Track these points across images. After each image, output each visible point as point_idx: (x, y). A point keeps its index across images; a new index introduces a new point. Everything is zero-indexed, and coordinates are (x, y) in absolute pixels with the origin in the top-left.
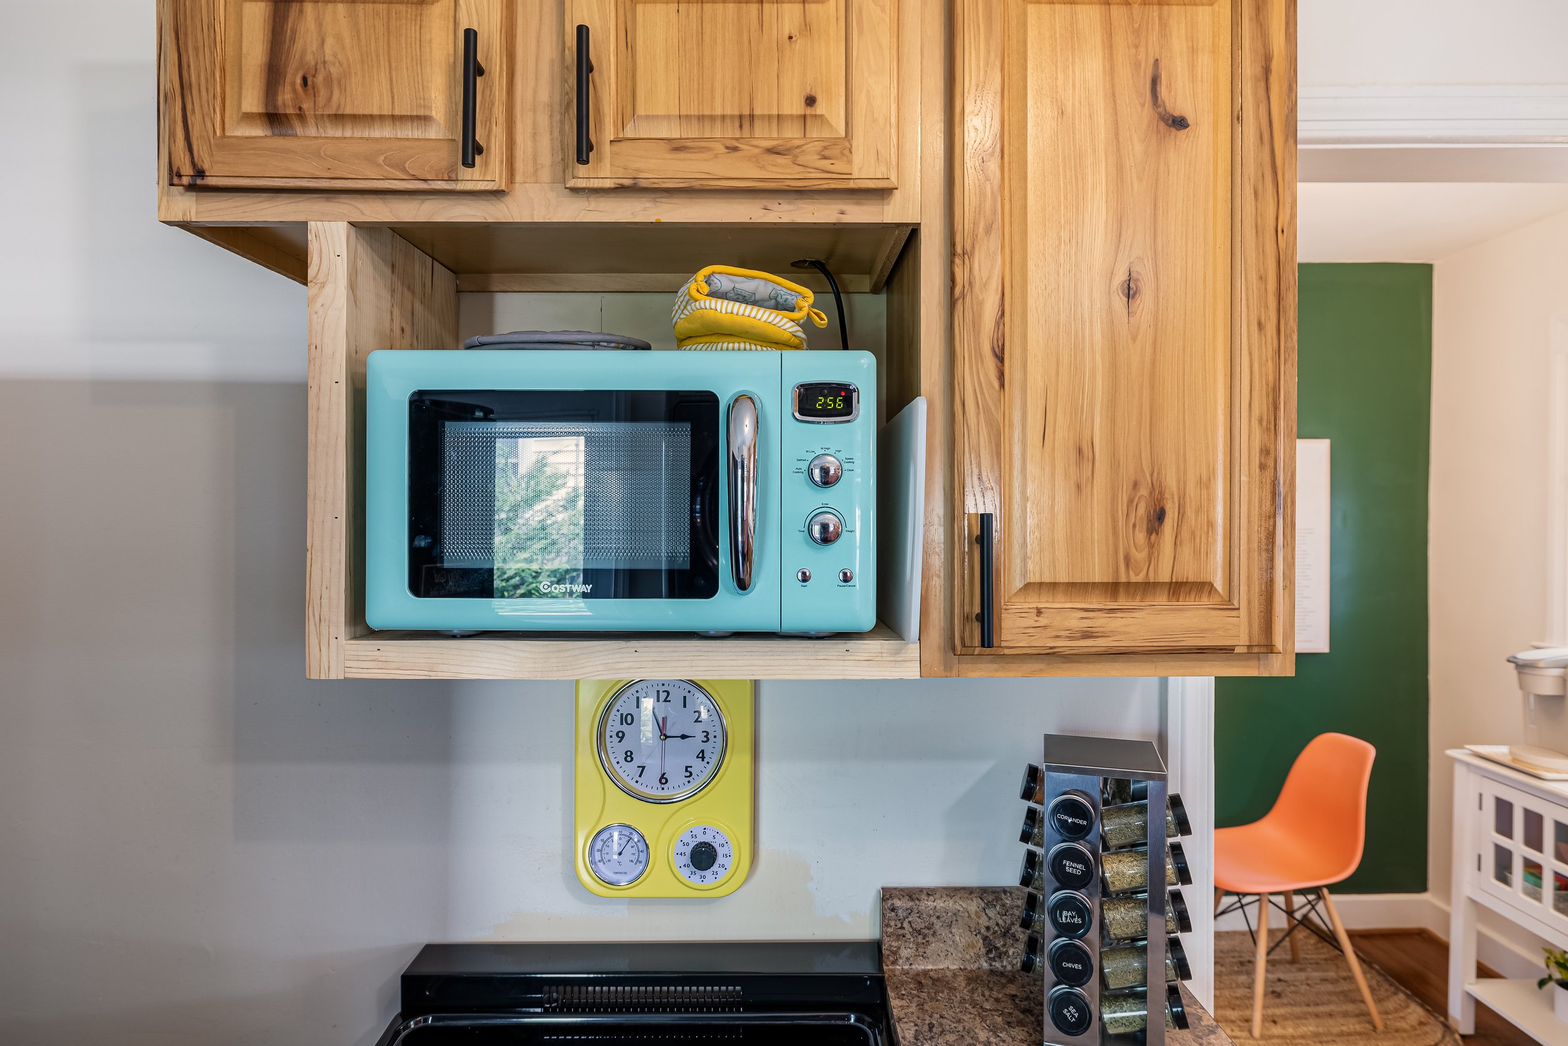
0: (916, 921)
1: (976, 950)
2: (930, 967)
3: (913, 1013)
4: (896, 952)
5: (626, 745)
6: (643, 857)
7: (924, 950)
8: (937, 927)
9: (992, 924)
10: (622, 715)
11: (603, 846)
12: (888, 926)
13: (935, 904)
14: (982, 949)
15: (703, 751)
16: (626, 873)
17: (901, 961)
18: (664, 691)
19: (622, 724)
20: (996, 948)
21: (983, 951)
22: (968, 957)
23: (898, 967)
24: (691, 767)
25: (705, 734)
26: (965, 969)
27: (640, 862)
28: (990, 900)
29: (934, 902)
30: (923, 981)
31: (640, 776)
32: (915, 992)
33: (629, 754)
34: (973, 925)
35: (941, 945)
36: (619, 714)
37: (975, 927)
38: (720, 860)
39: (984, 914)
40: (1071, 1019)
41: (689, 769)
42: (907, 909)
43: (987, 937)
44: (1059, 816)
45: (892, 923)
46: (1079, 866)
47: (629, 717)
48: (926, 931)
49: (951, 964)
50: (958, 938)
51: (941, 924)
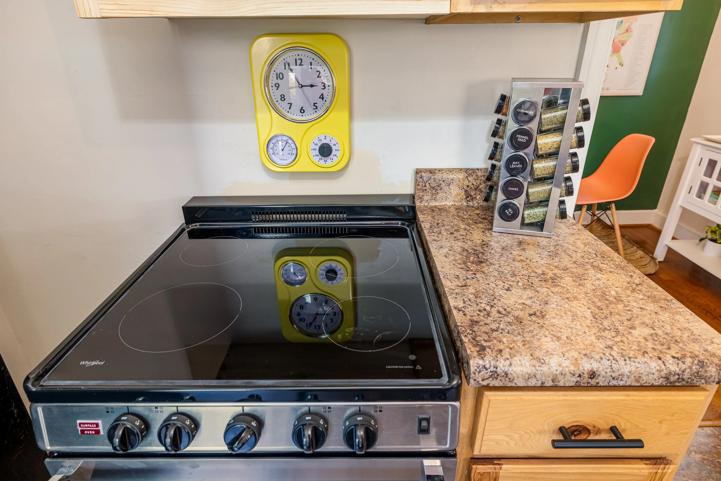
0: (433, 183)
1: (461, 197)
2: (438, 204)
3: (429, 220)
4: (422, 197)
5: (281, 91)
6: (294, 151)
7: (435, 197)
8: (443, 186)
9: (470, 184)
10: (277, 73)
11: (274, 146)
12: (418, 185)
13: (442, 175)
14: (464, 196)
15: (322, 94)
16: (286, 160)
17: (424, 202)
18: (299, 59)
19: (277, 79)
20: (471, 196)
21: (465, 197)
22: (457, 200)
23: (422, 204)
24: (317, 103)
25: (323, 84)
26: (455, 205)
27: (293, 154)
28: (470, 173)
29: (442, 174)
30: (434, 209)
31: (290, 109)
32: (431, 213)
33: (283, 96)
34: (460, 185)
35: (444, 194)
36: (275, 73)
37: (462, 186)
38: (334, 152)
39: (467, 179)
40: (509, 214)
41: (316, 105)
42: (428, 177)
43: (467, 190)
44: (519, 110)
45: (421, 184)
46: (525, 137)
47: (281, 75)
48: (437, 188)
49: (449, 203)
50: (452, 191)
51: (445, 184)
